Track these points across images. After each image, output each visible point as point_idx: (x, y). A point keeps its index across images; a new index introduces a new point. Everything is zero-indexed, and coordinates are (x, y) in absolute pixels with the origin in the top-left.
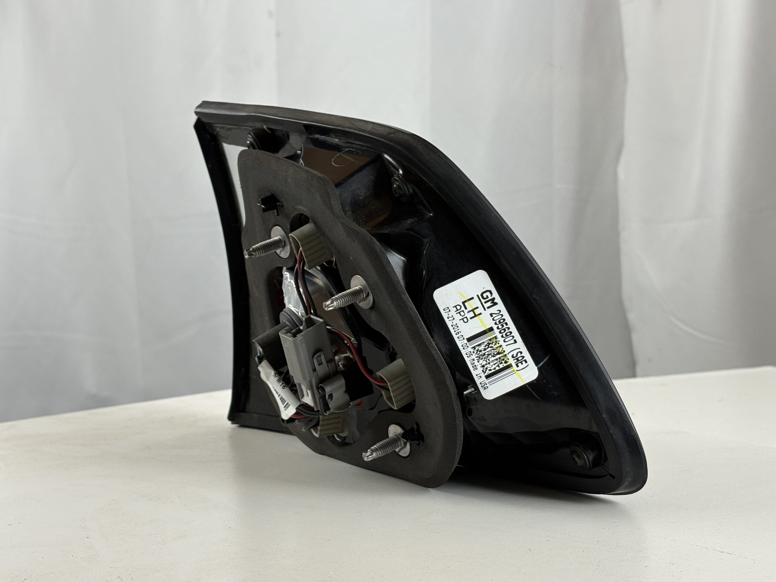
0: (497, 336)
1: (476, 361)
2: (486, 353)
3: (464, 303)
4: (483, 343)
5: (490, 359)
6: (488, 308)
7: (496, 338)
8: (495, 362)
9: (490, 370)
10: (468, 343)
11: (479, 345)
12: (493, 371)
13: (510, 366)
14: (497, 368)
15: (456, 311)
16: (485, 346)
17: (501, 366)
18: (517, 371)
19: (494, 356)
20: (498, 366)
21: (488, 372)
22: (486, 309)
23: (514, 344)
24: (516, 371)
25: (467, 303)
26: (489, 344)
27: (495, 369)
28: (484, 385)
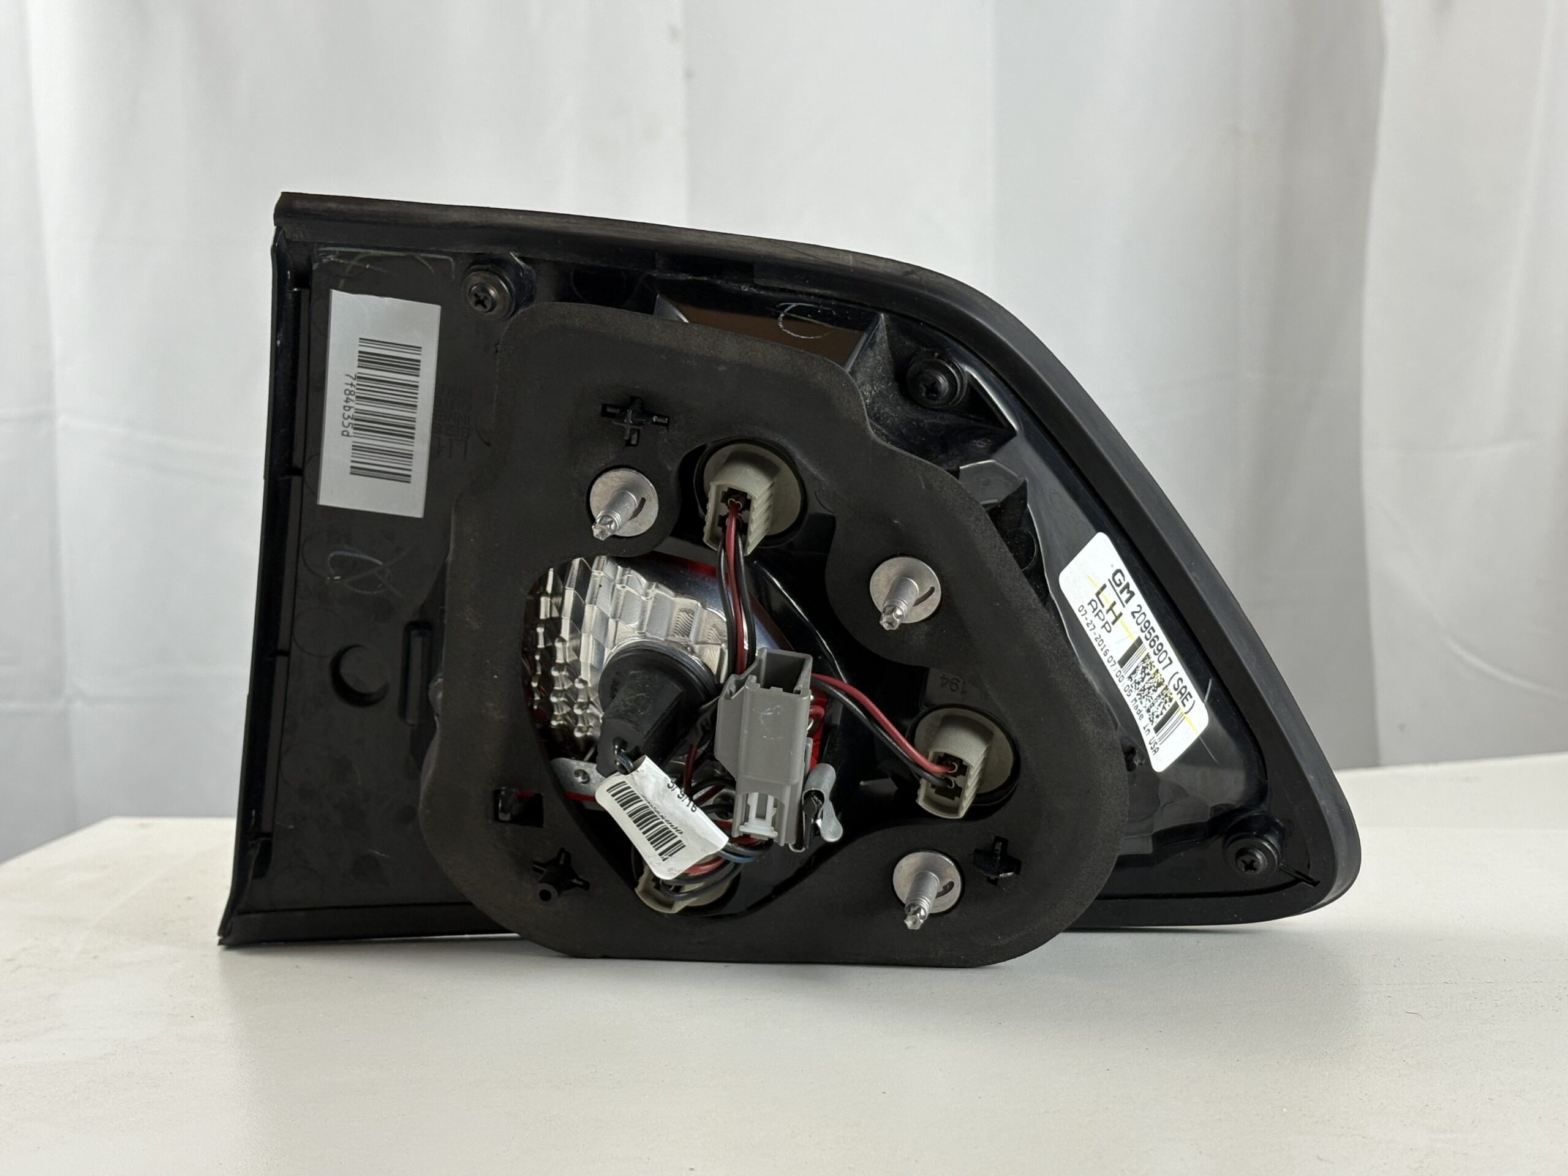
0: (1148, 653)
1: (1138, 703)
2: (1144, 686)
3: (1098, 594)
4: (1138, 667)
5: (1152, 696)
6: (1127, 601)
7: (1148, 655)
8: (1159, 701)
9: (1158, 717)
10: (1121, 670)
11: (1134, 672)
12: (1161, 717)
13: (1175, 707)
14: (1165, 712)
15: (1093, 612)
16: (1141, 674)
17: (1168, 708)
18: (1186, 713)
19: (1155, 691)
20: (1164, 708)
21: (1157, 721)
22: (1125, 603)
23: (1170, 666)
24: (1185, 715)
25: (1101, 594)
26: (1144, 668)
27: (1162, 714)
28: (1154, 746)
